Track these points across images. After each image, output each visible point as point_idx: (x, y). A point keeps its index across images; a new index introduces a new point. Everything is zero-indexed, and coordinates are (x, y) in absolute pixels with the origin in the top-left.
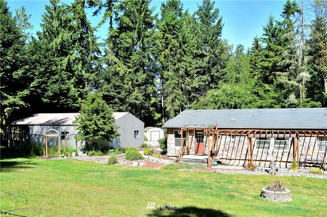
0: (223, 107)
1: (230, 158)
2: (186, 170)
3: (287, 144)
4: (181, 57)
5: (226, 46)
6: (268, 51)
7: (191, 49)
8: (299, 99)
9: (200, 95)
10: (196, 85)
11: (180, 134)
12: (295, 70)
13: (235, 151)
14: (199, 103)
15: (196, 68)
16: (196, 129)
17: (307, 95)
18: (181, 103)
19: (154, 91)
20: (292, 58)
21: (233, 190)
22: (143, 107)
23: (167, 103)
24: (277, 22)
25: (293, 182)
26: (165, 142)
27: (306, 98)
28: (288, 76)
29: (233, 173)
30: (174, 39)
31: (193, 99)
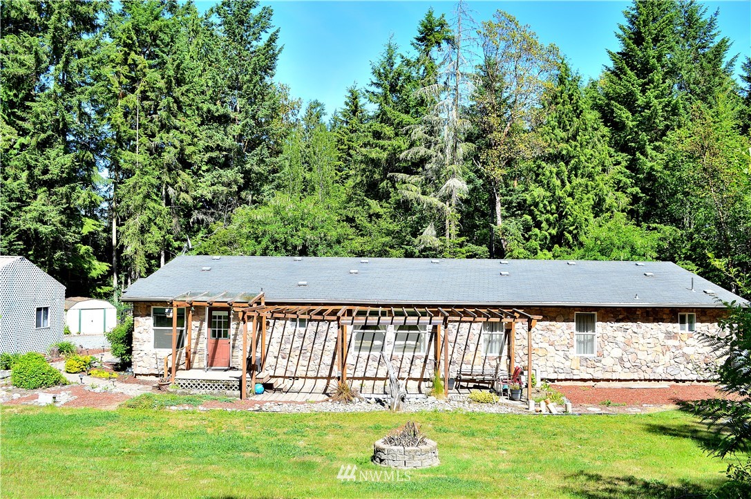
0: (276, 250)
1: (293, 376)
2: (187, 408)
3: (421, 340)
4: (168, 117)
5: (285, 103)
6: (381, 122)
7: (197, 99)
8: (443, 238)
9: (215, 218)
10: (205, 193)
11: (171, 315)
12: (437, 173)
13: (306, 357)
14: (212, 237)
15: (208, 149)
16: (211, 305)
17: (460, 230)
18: (164, 236)
19: (92, 202)
20: (433, 145)
21: (309, 451)
22: (57, 243)
23: (127, 234)
24: (403, 58)
25: (439, 424)
26: (128, 339)
27: (459, 236)
28: (422, 185)
29: (304, 410)
30: (153, 70)
31: (196, 226)
